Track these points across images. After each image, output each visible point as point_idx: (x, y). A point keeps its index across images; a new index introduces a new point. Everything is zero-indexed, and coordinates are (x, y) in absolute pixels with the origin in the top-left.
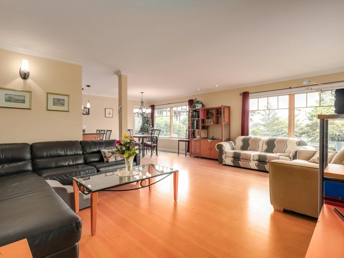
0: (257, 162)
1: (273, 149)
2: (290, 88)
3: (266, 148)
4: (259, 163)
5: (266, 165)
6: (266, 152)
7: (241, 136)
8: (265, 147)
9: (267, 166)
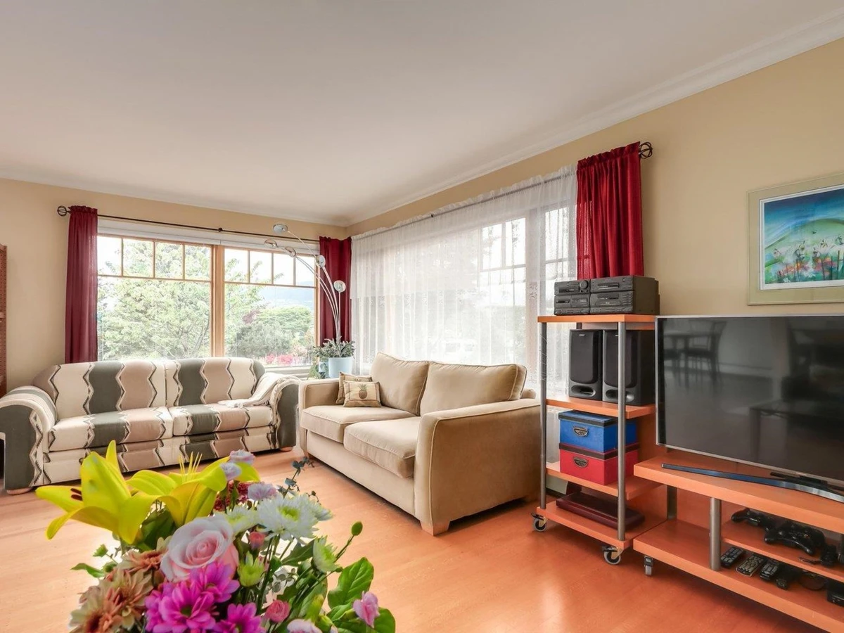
0: (187, 439)
1: (201, 393)
2: (220, 230)
3: (180, 394)
4: (192, 442)
5: (213, 441)
6: (180, 405)
7: (66, 363)
8: (176, 390)
9: (217, 442)
